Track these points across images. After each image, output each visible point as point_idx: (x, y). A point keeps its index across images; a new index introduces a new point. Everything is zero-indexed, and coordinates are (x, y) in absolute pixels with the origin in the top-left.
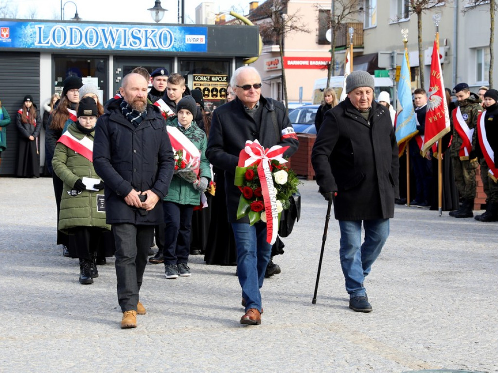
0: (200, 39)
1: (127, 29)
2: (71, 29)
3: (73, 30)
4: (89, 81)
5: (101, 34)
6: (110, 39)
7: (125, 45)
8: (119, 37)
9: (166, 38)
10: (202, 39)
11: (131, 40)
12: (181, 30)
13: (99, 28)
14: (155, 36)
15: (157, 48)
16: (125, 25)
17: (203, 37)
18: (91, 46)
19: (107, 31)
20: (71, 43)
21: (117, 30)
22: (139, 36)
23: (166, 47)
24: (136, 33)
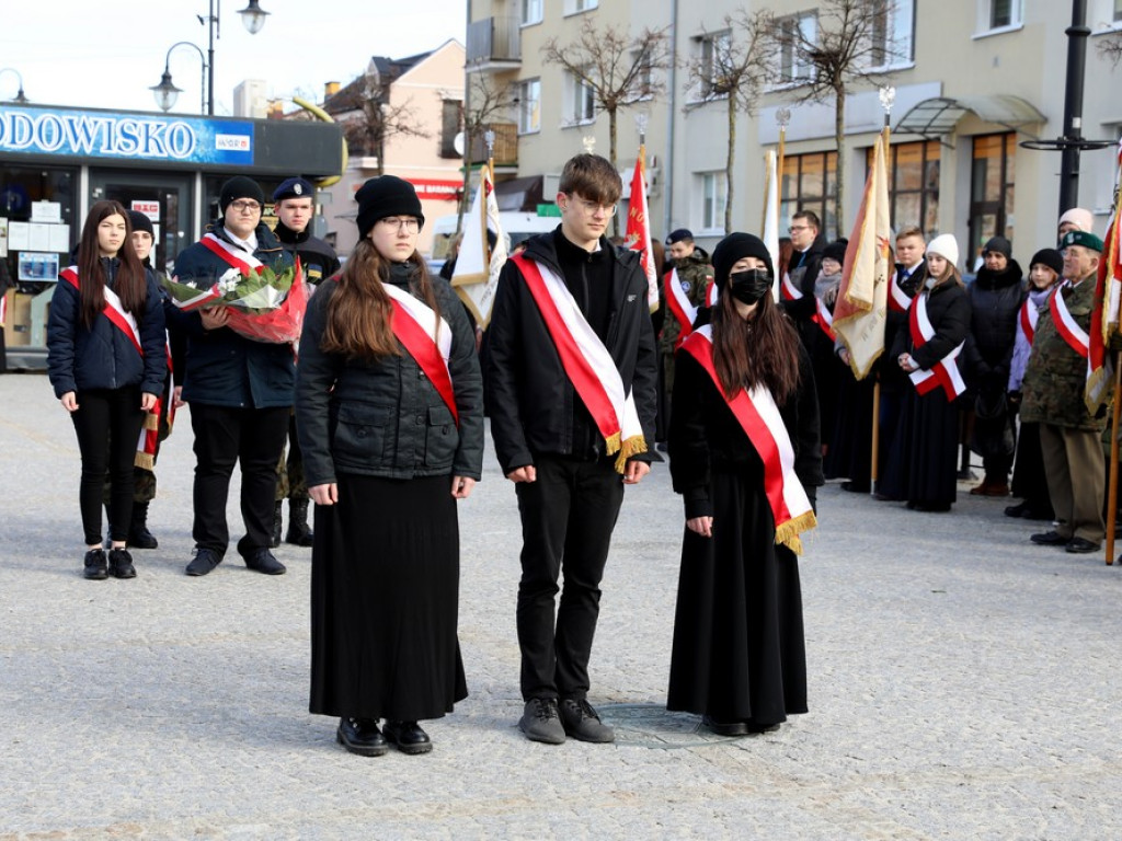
0: (241, 143)
1: (113, 121)
2: (14, 117)
3: (17, 119)
4: (44, 209)
5: (66, 128)
6: (82, 137)
7: (109, 148)
8: (100, 134)
9: (181, 139)
10: (243, 142)
11: (121, 139)
12: (207, 126)
13: (64, 118)
14: (162, 135)
15: (165, 155)
16: (110, 114)
17: (247, 139)
18: (49, 148)
19: (78, 124)
20: (13, 142)
21: (96, 123)
22: (134, 133)
23: (182, 155)
24: (129, 128)
